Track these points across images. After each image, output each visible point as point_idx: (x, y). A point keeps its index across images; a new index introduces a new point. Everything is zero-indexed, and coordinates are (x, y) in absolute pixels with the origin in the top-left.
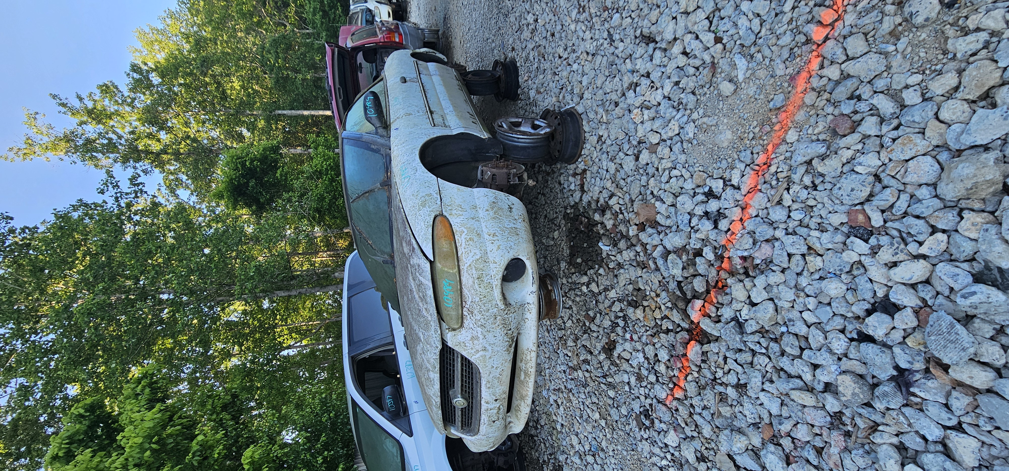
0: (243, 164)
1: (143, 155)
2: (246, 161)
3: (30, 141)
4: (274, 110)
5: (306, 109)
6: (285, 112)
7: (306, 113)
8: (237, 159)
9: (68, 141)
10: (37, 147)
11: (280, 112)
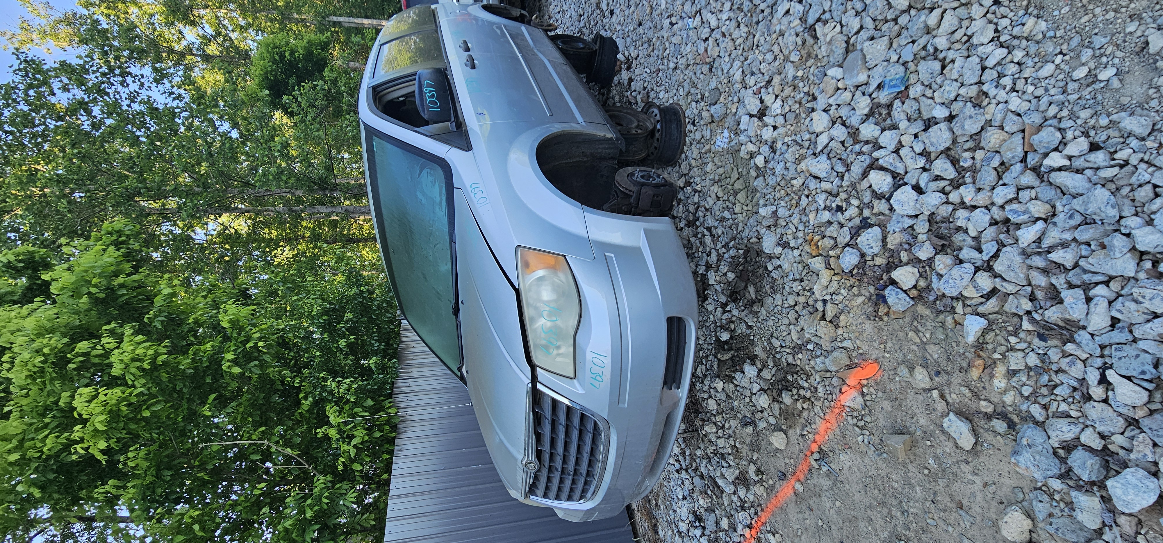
0: (282, 56)
1: (164, 55)
2: (285, 51)
3: (25, 25)
4: (328, 16)
5: (367, 17)
6: (341, 19)
7: (366, 21)
8: (273, 48)
9: (69, 24)
10: (35, 33)
11: (335, 19)
